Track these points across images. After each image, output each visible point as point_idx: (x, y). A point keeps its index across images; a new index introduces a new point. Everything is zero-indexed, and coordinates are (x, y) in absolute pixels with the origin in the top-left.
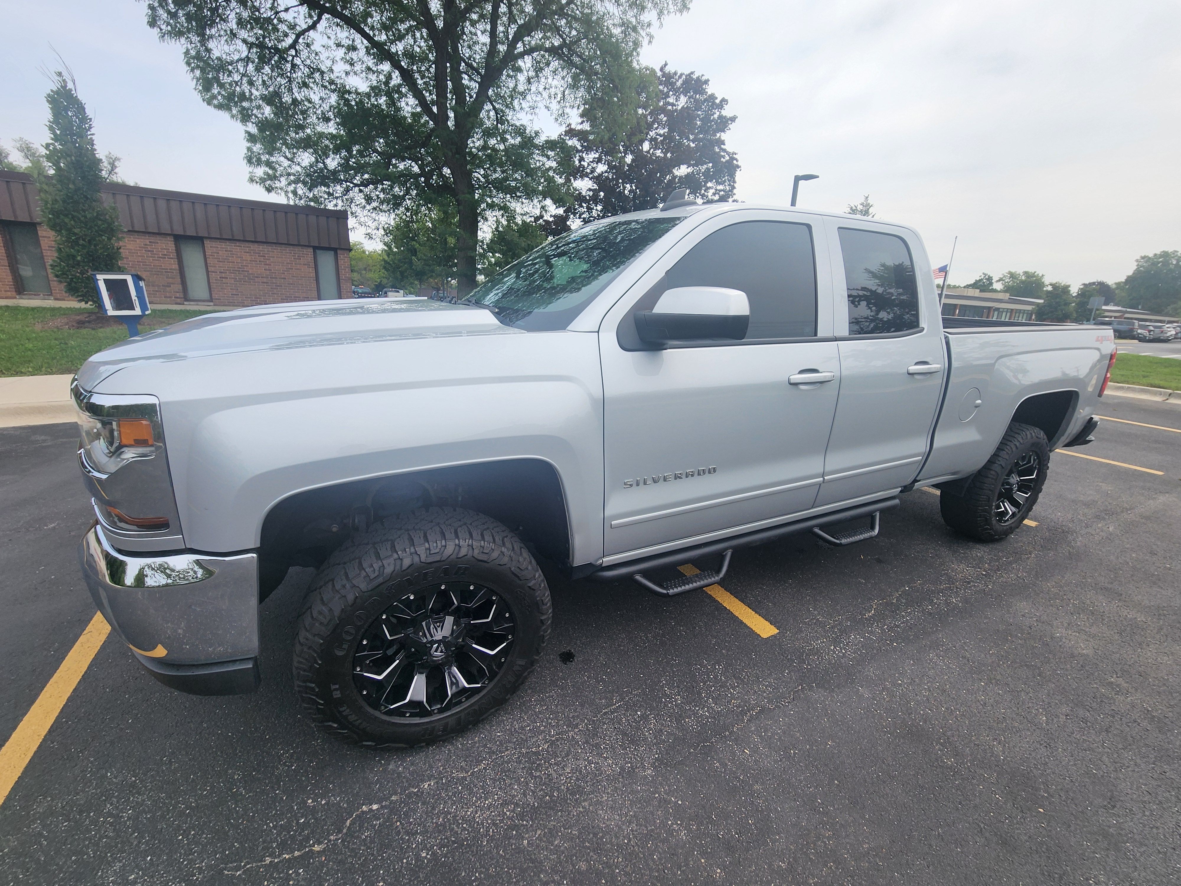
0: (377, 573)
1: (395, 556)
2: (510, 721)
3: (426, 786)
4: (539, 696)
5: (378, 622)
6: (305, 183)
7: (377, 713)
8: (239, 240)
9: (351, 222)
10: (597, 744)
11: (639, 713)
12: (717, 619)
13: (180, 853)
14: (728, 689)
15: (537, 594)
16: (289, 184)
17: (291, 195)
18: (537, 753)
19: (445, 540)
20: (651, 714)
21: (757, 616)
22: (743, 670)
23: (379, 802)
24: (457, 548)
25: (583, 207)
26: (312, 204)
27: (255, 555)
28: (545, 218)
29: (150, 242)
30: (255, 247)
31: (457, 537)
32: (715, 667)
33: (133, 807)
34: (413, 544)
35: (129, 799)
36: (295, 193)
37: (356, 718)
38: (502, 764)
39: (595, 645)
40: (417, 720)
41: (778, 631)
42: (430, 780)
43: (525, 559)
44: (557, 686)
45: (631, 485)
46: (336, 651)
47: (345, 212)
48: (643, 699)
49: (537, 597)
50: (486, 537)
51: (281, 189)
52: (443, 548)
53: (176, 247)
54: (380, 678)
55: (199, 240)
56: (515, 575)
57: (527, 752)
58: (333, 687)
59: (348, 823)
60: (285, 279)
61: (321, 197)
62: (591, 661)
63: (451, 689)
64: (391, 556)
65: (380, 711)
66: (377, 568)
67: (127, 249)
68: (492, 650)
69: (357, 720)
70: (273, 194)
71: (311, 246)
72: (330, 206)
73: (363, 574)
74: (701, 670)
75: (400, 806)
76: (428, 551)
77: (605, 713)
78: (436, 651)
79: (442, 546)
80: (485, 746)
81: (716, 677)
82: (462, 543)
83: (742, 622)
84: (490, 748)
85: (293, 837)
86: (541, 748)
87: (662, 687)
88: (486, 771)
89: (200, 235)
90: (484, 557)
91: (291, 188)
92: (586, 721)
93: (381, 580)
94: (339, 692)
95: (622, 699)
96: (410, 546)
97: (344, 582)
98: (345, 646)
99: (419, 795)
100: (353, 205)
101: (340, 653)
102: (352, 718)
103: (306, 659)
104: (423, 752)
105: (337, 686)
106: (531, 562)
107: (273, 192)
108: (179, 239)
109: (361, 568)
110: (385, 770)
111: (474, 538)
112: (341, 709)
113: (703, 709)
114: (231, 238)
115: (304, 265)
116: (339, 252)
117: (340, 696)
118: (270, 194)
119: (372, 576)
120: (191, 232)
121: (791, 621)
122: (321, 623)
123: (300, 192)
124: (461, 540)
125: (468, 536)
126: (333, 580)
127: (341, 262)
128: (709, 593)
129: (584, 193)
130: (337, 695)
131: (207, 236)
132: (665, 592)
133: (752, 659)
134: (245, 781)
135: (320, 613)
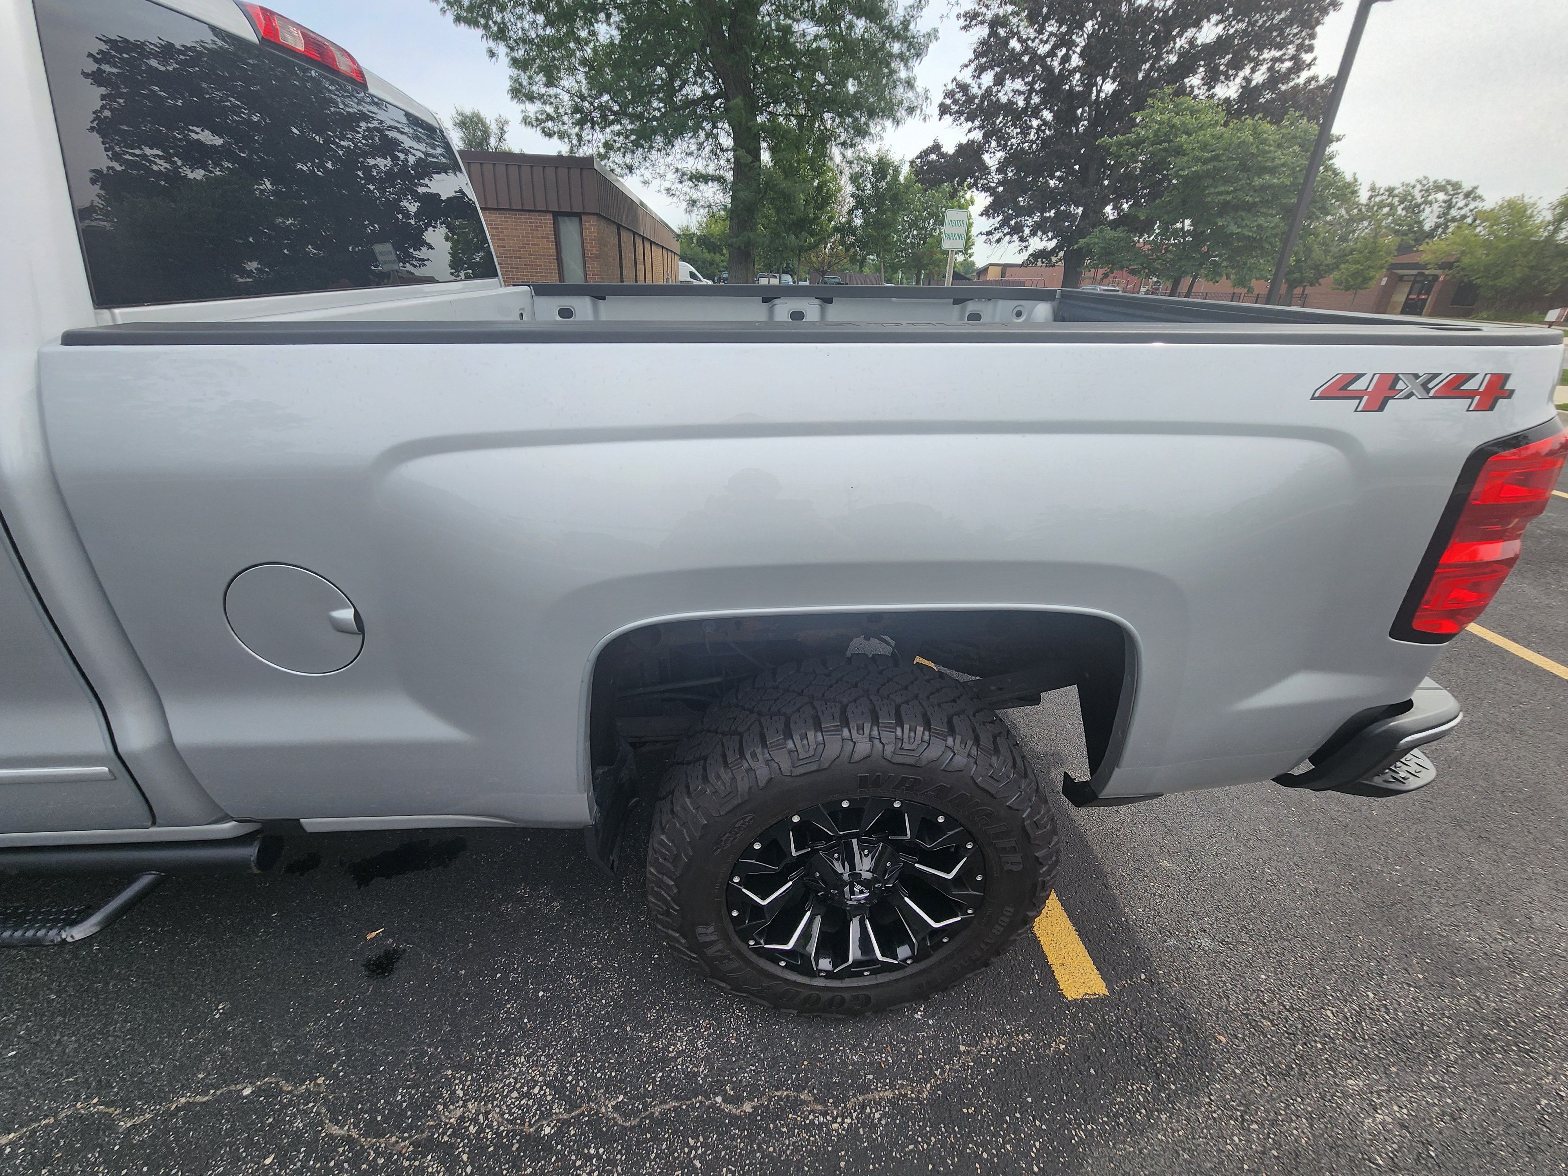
60: (521, 258)
115: (543, 238)
127: (586, 233)
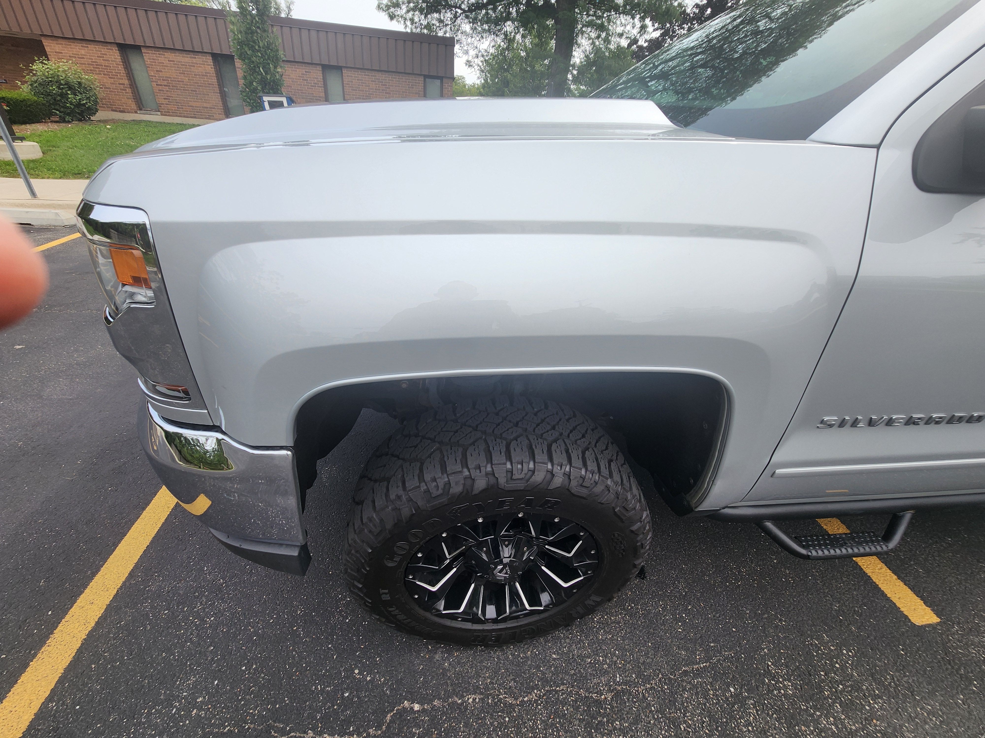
0: (440, 491)
1: (466, 473)
2: (568, 641)
3: (471, 700)
4: (603, 617)
5: (438, 539)
6: (421, 11)
7: (428, 615)
8: (368, 69)
9: (457, 48)
10: (675, 719)
11: (732, 690)
12: (838, 572)
13: (241, 688)
14: (864, 695)
15: (639, 539)
16: (408, 11)
17: (408, 23)
18: (598, 703)
19: (534, 462)
20: (748, 698)
21: (902, 584)
22: (886, 671)
23: (421, 703)
24: (549, 476)
25: (683, 28)
26: (425, 31)
27: (289, 453)
28: (640, 43)
29: (306, 72)
30: (379, 75)
31: (551, 459)
32: (842, 652)
33: (216, 614)
34: (490, 460)
35: (214, 603)
36: (412, 20)
37: (405, 617)
38: (556, 703)
39: (671, 563)
40: (469, 626)
41: (938, 620)
42: (475, 694)
43: (634, 496)
44: (624, 609)
45: (831, 426)
46: (385, 562)
47: (453, 38)
48: (737, 667)
49: (637, 542)
50: (589, 463)
51: (402, 17)
52: (530, 473)
53: (323, 76)
54: (434, 589)
55: (339, 68)
56: (619, 517)
57: (586, 697)
58: (382, 591)
59: (389, 717)
61: (433, 25)
62: (666, 585)
63: (510, 607)
64: (461, 472)
65: (432, 613)
66: (441, 485)
67: (291, 78)
68: (566, 582)
69: (406, 619)
70: (394, 22)
71: (421, 75)
72: (440, 34)
73: (423, 487)
74: (819, 649)
75: (441, 718)
76: (509, 475)
77: (686, 673)
78: (500, 572)
79: (529, 470)
80: (538, 667)
81: (843, 668)
82: (557, 469)
83: (876, 588)
84: (544, 674)
85: (336, 712)
86: (603, 697)
87: (763, 658)
88: (537, 705)
89: (340, 65)
90: (584, 492)
91: (410, 15)
92: (660, 676)
93: (444, 500)
94: (388, 595)
95: (708, 659)
96: (487, 463)
97: (401, 492)
98: (397, 559)
99: (462, 709)
100: (459, 33)
101: (390, 564)
102: (401, 617)
103: (354, 561)
104: (471, 649)
105: (386, 591)
106: (640, 501)
107: (395, 20)
108: (326, 68)
109: (421, 478)
110: (431, 659)
111: (573, 465)
112: (390, 609)
113: (827, 717)
114: (362, 67)
116: (444, 80)
117: (389, 598)
118: (393, 21)
119: (435, 493)
120: (333, 63)
121: (959, 608)
122: (370, 532)
123: (416, 19)
124: (555, 466)
125: (565, 462)
126: (388, 480)
128: (825, 527)
129: (688, 11)
130: (386, 597)
131: (345, 65)
132: (803, 551)
133: (899, 655)
134: (305, 620)
135: (370, 519)
